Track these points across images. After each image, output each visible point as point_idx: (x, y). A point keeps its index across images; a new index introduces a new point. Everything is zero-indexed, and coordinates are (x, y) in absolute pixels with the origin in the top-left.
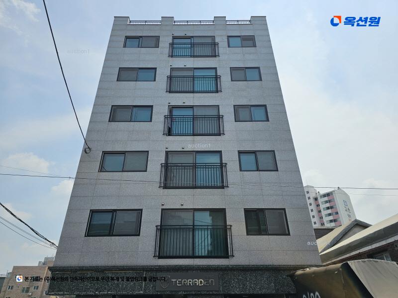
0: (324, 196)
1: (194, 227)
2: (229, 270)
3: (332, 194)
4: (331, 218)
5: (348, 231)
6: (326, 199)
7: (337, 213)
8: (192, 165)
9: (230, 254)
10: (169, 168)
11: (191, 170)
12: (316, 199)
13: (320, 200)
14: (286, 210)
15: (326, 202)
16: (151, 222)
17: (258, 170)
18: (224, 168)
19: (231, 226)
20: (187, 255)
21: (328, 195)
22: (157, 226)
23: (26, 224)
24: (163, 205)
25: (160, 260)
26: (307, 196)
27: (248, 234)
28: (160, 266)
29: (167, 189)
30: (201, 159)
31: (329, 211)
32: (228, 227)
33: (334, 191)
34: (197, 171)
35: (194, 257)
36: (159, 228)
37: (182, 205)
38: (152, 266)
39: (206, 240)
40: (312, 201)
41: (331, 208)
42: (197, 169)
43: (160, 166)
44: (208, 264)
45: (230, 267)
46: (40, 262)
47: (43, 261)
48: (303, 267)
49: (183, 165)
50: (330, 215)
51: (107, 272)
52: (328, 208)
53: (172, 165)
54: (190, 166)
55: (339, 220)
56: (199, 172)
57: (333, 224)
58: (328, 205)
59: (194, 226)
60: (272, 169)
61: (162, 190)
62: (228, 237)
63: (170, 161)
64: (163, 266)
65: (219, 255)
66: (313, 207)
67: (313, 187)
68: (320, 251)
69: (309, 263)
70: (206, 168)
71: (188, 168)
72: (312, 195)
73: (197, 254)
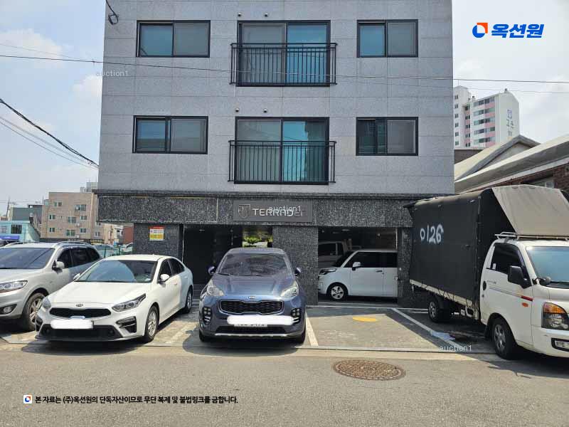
0: (481, 102)
1: (282, 144)
2: (327, 199)
3: (494, 100)
4: (482, 136)
5: (503, 152)
6: (483, 107)
7: (493, 129)
8: (281, 46)
9: (330, 180)
10: (245, 51)
11: (279, 56)
12: (467, 108)
13: (473, 110)
14: (420, 119)
15: (482, 112)
16: (221, 134)
17: (386, 55)
18: (331, 52)
19: (335, 142)
20: (273, 179)
21: (487, 101)
22: (230, 141)
23: (48, 134)
24: (237, 111)
25: (237, 185)
26: (455, 102)
27: (357, 154)
28: (236, 192)
29: (241, 86)
30: (296, 36)
31: (483, 126)
32: (331, 144)
33: (497, 95)
34: (288, 58)
35: (281, 182)
36: (233, 143)
37: (265, 112)
38: (227, 192)
39: (299, 165)
40: (460, 111)
41: (487, 121)
42: (288, 54)
43: (230, 49)
44: (300, 191)
45: (329, 195)
46: (81, 188)
47: (85, 186)
48: (427, 197)
49: (266, 46)
50: (482, 131)
51: (169, 198)
52: (482, 122)
53: (248, 46)
54: (277, 48)
55: (493, 139)
56: (292, 58)
57: (483, 145)
58: (482, 117)
59: (282, 142)
60: (408, 53)
61: (234, 89)
62: (330, 157)
63: (245, 40)
64: (241, 193)
65: (316, 180)
66: (460, 120)
67: (467, 88)
68: (455, 178)
69: (436, 192)
70: (303, 52)
71: (275, 51)
72: (462, 101)
73: (286, 180)
